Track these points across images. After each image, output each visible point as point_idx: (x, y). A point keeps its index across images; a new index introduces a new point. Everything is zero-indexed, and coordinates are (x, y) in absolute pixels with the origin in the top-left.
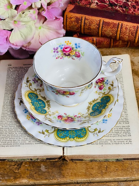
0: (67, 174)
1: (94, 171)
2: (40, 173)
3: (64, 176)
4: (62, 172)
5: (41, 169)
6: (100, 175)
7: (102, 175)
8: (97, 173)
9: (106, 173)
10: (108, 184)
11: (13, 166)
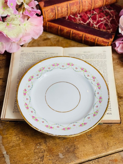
0: (80, 156)
1: (100, 149)
2: (60, 160)
3: (78, 158)
4: (76, 155)
5: (60, 157)
6: (104, 150)
7: (106, 150)
8: (102, 150)
9: (108, 148)
10: (112, 155)
11: (38, 160)
